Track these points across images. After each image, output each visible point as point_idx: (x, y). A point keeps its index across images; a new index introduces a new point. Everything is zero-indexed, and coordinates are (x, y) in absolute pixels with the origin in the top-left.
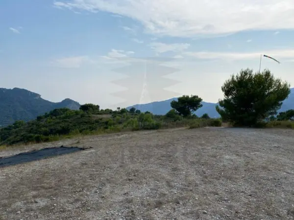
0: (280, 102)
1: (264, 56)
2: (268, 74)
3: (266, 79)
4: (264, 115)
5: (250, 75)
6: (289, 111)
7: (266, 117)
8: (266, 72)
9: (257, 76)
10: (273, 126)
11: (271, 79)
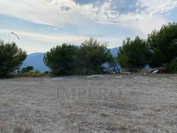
0: (22, 62)
1: (12, 33)
2: (14, 45)
3: (13, 48)
4: (12, 70)
5: (2, 44)
6: (28, 67)
7: (13, 71)
8: (13, 43)
9: (7, 45)
10: (17, 77)
11: (16, 48)
